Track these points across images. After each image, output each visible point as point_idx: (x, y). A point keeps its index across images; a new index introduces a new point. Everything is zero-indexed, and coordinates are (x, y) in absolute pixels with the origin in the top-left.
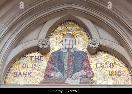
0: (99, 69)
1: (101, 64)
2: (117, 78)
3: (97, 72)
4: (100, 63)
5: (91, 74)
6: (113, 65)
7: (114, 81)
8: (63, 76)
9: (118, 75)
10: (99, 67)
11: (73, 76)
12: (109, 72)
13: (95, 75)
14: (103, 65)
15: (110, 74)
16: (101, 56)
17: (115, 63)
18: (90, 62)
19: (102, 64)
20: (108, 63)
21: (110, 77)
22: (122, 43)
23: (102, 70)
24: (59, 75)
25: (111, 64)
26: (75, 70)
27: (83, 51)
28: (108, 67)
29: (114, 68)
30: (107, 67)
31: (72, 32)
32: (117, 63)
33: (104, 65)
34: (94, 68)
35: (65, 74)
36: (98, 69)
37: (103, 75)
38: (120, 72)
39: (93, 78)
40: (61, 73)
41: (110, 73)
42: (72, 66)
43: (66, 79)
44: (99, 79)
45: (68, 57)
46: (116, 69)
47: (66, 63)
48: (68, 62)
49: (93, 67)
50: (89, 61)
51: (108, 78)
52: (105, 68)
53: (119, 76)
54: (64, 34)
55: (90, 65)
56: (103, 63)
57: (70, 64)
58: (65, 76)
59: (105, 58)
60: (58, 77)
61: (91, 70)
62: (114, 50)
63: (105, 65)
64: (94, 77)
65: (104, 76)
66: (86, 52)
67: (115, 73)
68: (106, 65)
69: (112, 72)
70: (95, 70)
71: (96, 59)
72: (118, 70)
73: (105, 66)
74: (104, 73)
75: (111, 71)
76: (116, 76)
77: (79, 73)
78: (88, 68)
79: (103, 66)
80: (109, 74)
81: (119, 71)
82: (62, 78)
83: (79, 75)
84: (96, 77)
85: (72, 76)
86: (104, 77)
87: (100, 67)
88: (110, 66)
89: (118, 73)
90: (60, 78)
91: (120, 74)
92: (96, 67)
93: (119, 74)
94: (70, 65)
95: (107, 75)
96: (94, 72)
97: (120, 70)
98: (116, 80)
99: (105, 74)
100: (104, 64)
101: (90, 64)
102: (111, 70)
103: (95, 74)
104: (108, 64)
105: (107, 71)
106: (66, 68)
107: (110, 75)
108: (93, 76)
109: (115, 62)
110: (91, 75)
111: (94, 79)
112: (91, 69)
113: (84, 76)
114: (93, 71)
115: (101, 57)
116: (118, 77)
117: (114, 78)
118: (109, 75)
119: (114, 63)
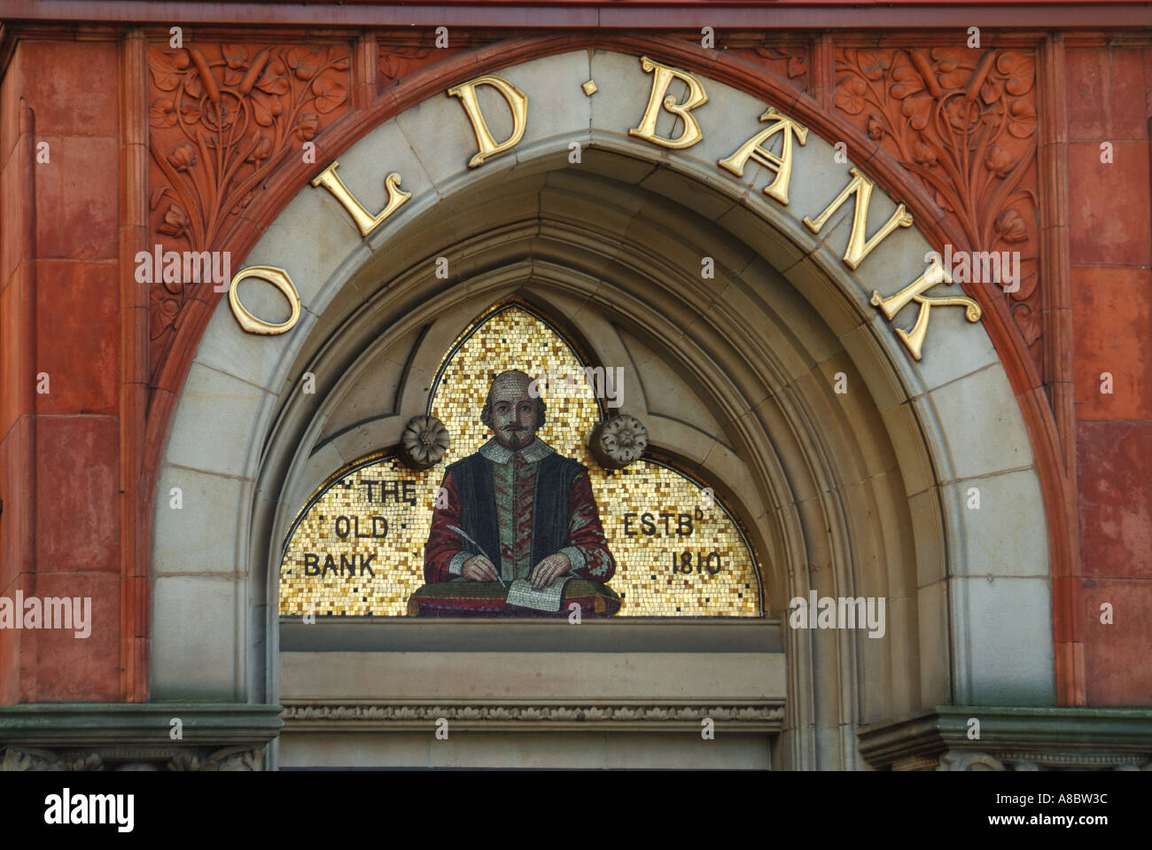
0: (637, 541)
1: (644, 522)
2: (705, 582)
3: (626, 554)
4: (640, 513)
5: (602, 563)
6: (688, 524)
7: (690, 595)
8: (496, 573)
9: (709, 569)
10: (636, 533)
11: (535, 574)
12: (675, 554)
13: (619, 568)
14: (652, 525)
15: (679, 563)
16: (646, 481)
17: (699, 515)
18: (602, 509)
19: (647, 518)
20: (673, 515)
21: (675, 577)
22: (734, 440)
23: (645, 545)
24: (479, 566)
25: (684, 520)
26: (543, 548)
27: (574, 456)
28: (670, 531)
29: (693, 535)
30: (667, 533)
31: (529, 363)
32: (706, 517)
33: (655, 522)
34: (618, 536)
35: (505, 564)
36: (633, 540)
37: (652, 568)
38: (716, 554)
39: (611, 581)
40: (489, 563)
41: (679, 559)
42: (530, 527)
43: (509, 584)
44: (635, 587)
45: (515, 488)
46: (700, 542)
47: (506, 516)
48: (514, 510)
49: (614, 532)
50: (596, 508)
51: (669, 582)
52: (659, 536)
53: (712, 572)
54: (494, 376)
55: (599, 524)
56: (652, 512)
57: (522, 519)
58: (503, 572)
59: (662, 490)
60: (479, 579)
61: (606, 545)
62: (701, 465)
63: (660, 522)
64: (615, 577)
65: (653, 573)
66: (585, 464)
67: (694, 561)
68: (664, 526)
69: (687, 555)
70: (620, 546)
71: (623, 496)
72: (708, 545)
73: (661, 528)
74: (656, 559)
75: (683, 550)
76: (700, 571)
77: (559, 558)
78: (593, 538)
79: (653, 531)
80: (672, 564)
81: (713, 550)
82: (492, 581)
83: (559, 570)
84: (624, 577)
85: (531, 572)
86: (654, 577)
87: (640, 532)
88: (677, 526)
89: (709, 559)
90: (488, 582)
91: (714, 564)
92: (623, 531)
93: (712, 564)
94: (522, 524)
95: (667, 568)
96: (616, 555)
97: (716, 545)
98: (700, 591)
99: (658, 563)
100: (657, 517)
101: (601, 518)
102: (679, 547)
103: (619, 564)
104: (671, 521)
105: (665, 550)
106: (506, 534)
107: (675, 570)
108: (611, 572)
109: (697, 509)
110: (605, 567)
111: (616, 584)
112: (604, 542)
113: (577, 571)
114: (614, 550)
115: (643, 488)
116: (706, 577)
117: (690, 583)
118: (671, 568)
119: (693, 513)
